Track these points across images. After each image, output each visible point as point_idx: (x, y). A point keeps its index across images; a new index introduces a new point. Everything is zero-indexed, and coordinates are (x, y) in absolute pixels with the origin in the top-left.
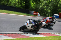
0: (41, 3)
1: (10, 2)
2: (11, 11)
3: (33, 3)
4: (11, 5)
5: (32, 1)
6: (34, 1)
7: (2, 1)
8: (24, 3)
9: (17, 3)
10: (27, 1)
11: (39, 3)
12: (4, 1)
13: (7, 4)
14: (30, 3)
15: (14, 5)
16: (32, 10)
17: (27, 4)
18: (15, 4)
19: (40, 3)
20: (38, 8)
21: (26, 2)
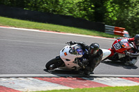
0: (133, 7)
1: (61, 6)
2: (62, 27)
3: (113, 6)
4: (62, 12)
5: (111, 3)
6: (116, 4)
7: (44, 3)
8: (92, 8)
9: (76, 7)
10: (100, 4)
11: (127, 8)
12: (47, 4)
13: (54, 11)
14: (105, 7)
15: (71, 13)
16: (111, 22)
17: (98, 9)
18: (71, 10)
19: (130, 8)
20: (124, 20)
21: (97, 6)
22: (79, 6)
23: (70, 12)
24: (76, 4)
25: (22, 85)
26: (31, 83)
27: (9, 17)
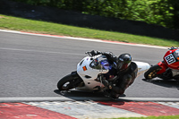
1: (130, 9)
2: (131, 36)
4: (131, 17)
7: (107, 5)
9: (149, 9)
12: (112, 6)
13: (121, 15)
18: (143, 14)
21: (177, 8)
22: (153, 9)
23: (141, 16)
24: (150, 5)
25: (80, 110)
26: (92, 108)
27: (63, 23)
